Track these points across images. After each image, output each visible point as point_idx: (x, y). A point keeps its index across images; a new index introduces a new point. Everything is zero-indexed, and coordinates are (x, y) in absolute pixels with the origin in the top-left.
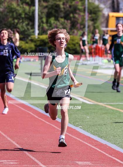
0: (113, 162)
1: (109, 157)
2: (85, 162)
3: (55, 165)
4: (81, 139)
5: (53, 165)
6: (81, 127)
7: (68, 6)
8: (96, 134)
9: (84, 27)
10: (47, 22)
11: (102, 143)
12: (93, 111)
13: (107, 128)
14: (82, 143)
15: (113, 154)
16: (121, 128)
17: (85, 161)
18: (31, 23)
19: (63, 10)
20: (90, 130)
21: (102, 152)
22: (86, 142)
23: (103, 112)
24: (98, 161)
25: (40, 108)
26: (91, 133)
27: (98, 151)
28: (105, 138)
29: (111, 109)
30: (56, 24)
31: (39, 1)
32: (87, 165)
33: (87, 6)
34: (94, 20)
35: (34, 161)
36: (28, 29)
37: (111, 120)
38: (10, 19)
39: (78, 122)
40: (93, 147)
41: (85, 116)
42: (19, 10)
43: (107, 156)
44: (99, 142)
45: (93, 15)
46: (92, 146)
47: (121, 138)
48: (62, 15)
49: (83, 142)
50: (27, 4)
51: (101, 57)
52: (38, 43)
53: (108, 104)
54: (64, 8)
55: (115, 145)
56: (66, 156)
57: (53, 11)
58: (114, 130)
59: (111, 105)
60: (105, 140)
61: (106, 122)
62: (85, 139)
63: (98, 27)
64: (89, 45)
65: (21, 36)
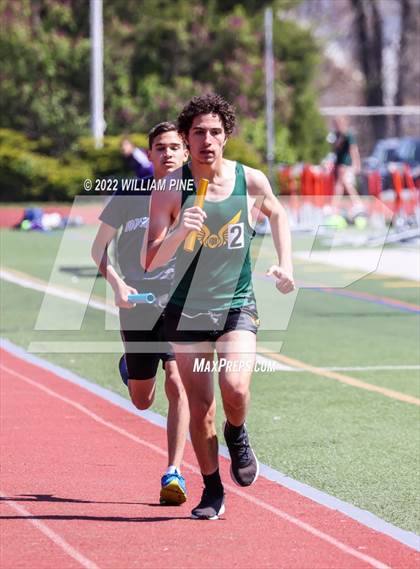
1: (348, 554)
7: (204, 33)
9: (262, 105)
10: (134, 91)
11: (326, 505)
12: (292, 396)
13: (341, 455)
14: (256, 506)
15: (363, 545)
16: (390, 452)
18: (77, 97)
19: (186, 47)
20: (282, 462)
21: (323, 536)
22: (269, 503)
23: (329, 398)
25: (110, 386)
26: (286, 474)
27: (310, 533)
28: (334, 488)
29: (357, 388)
30: (166, 99)
33: (269, 36)
34: (295, 81)
36: (68, 115)
37: (357, 426)
38: (7, 84)
40: (295, 521)
41: (265, 413)
42: (35, 53)
43: (341, 550)
44: (315, 503)
45: (293, 65)
46: (288, 517)
47: (391, 487)
48: (185, 64)
49: (258, 502)
50: (64, 29)
52: (104, 165)
53: (345, 369)
54: (192, 43)
55: (368, 512)
56: (200, 552)
57: (154, 55)
58: (367, 459)
59: (355, 375)
60: (334, 495)
61: (338, 431)
62: (267, 492)
63: (309, 104)
64: (280, 168)
65: (45, 141)
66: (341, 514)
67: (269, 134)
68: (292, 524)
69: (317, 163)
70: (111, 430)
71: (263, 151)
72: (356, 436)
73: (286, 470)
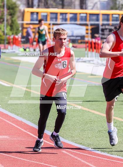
0: (27, 136)
1: (24, 132)
2: (4, 136)
8: (13, 112)
9: (4, 21)
11: (19, 119)
13: (22, 107)
15: (28, 130)
16: (34, 106)
17: (4, 135)
20: (8, 109)
21: (18, 127)
24: (14, 135)
26: (9, 111)
27: (14, 126)
28: (21, 115)
32: (6, 139)
33: (6, 3)
34: (12, 15)
41: (4, 96)
43: (22, 131)
44: (16, 119)
45: (11, 11)
46: (9, 122)
47: (35, 115)
51: (18, 46)
55: (29, 121)
58: (29, 108)
60: (21, 117)
62: (4, 116)
63: (15, 20)
64: (8, 36)
66: (22, 122)
67: (5, 27)
68: (10, 124)
69: (17, 35)
71: (4, 32)
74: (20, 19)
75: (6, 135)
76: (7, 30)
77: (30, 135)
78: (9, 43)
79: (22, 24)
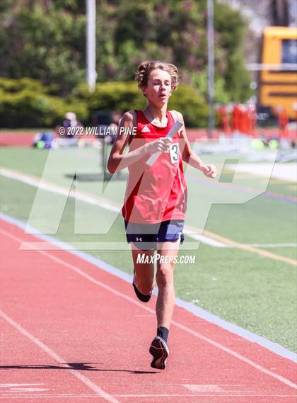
0: (272, 384)
1: (263, 373)
2: (206, 386)
3: (134, 393)
4: (196, 330)
5: (131, 393)
6: (197, 301)
7: (166, 12)
8: (234, 319)
9: (206, 62)
10: (117, 52)
11: (248, 339)
12: (225, 264)
13: (259, 304)
14: (200, 340)
15: (274, 367)
16: (292, 302)
17: (207, 383)
18: (78, 55)
19: (153, 22)
20: (217, 309)
21: (246, 360)
22: (208, 338)
23: (251, 265)
24: (236, 383)
25: (99, 257)
26: (221, 317)
27: (237, 359)
28: (254, 327)
29: (270, 259)
30: (139, 57)
31: (98, 2)
32: (211, 393)
33: (210, 11)
34: (229, 46)
35: (84, 384)
37: (270, 285)
38: (28, 47)
39: (190, 290)
40: (227, 350)
41: (207, 275)
43: (258, 370)
44: (241, 338)
45: (227, 35)
46: (222, 347)
47: (293, 327)
48: (153, 34)
49: (201, 337)
50: (68, 9)
51: (247, 133)
52: (96, 103)
53: (262, 246)
54: (157, 19)
55: (277, 344)
57: (131, 27)
58: (277, 307)
59: (269, 250)
60: (254, 332)
61: (257, 288)
62: (207, 330)
63: (238, 62)
64: (217, 107)
65: (55, 87)
66: (259, 345)
67: (210, 82)
68: (225, 351)
69: (244, 103)
70: (99, 286)
71: (206, 95)
72: (269, 291)
73: (221, 315)
74: (254, 57)
75: (211, 384)
76: (216, 89)
77: (279, 381)
78: (221, 126)
79: (259, 73)
